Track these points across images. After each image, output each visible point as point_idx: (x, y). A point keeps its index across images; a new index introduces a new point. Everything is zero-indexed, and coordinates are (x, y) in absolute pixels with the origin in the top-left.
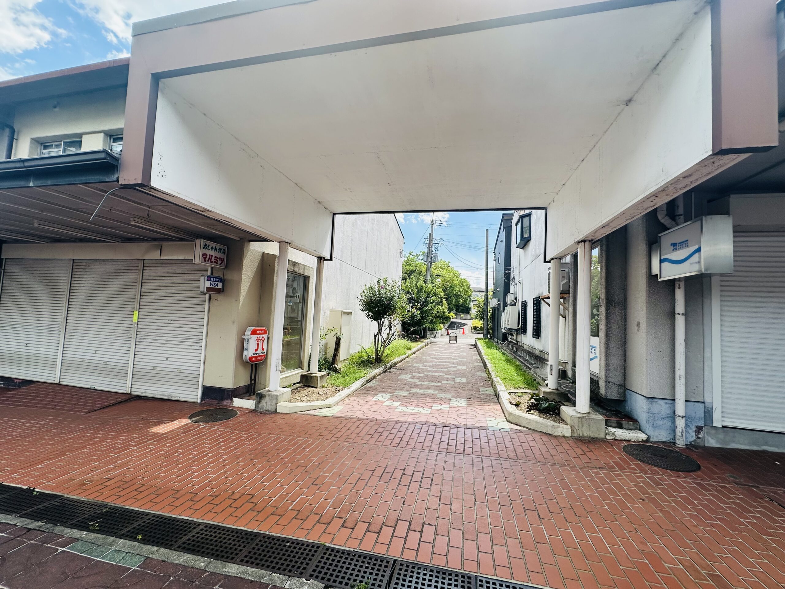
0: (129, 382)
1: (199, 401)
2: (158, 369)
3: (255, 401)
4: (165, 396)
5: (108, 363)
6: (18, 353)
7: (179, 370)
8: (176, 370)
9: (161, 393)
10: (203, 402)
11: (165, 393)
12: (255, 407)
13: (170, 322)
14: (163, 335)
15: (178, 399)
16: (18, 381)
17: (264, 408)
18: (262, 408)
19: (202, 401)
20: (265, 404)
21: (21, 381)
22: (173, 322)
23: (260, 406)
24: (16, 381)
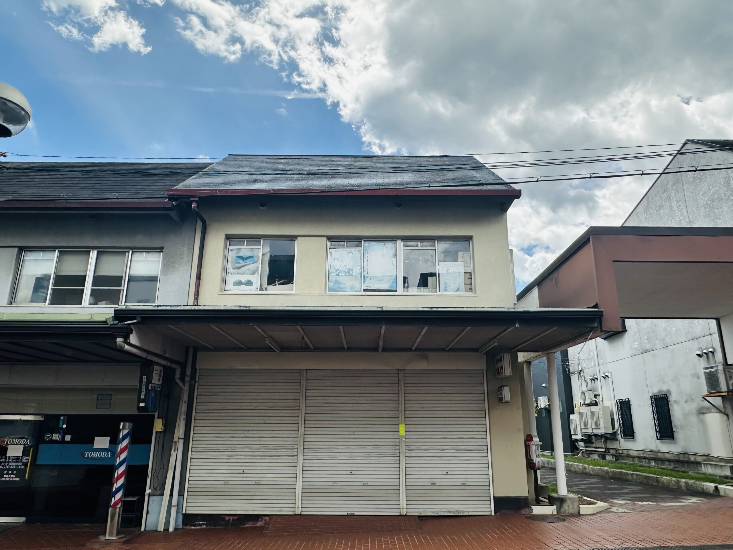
0: (403, 503)
2: (437, 484)
3: (555, 507)
4: (451, 513)
5: (369, 484)
7: (464, 484)
8: (460, 484)
9: (444, 510)
10: (498, 514)
12: (557, 512)
13: (445, 433)
14: (439, 447)
15: (467, 514)
16: (231, 518)
18: (565, 512)
19: (495, 513)
20: (567, 508)
22: (449, 433)
23: (562, 510)
24: (227, 518)
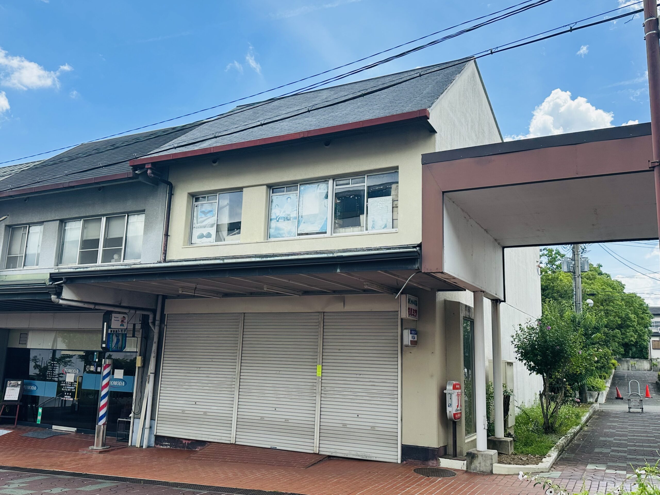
0: (317, 441)
1: (399, 461)
2: (348, 426)
3: (465, 462)
4: (359, 456)
5: (290, 421)
6: (186, 412)
7: (373, 427)
8: (369, 428)
9: (353, 453)
10: (405, 462)
11: (359, 453)
12: (467, 468)
13: (358, 376)
14: (352, 390)
15: (374, 459)
16: (187, 442)
17: (478, 469)
18: (475, 469)
19: (402, 461)
20: (478, 465)
21: (189, 442)
22: (361, 376)
23: (473, 466)
24: (184, 442)
